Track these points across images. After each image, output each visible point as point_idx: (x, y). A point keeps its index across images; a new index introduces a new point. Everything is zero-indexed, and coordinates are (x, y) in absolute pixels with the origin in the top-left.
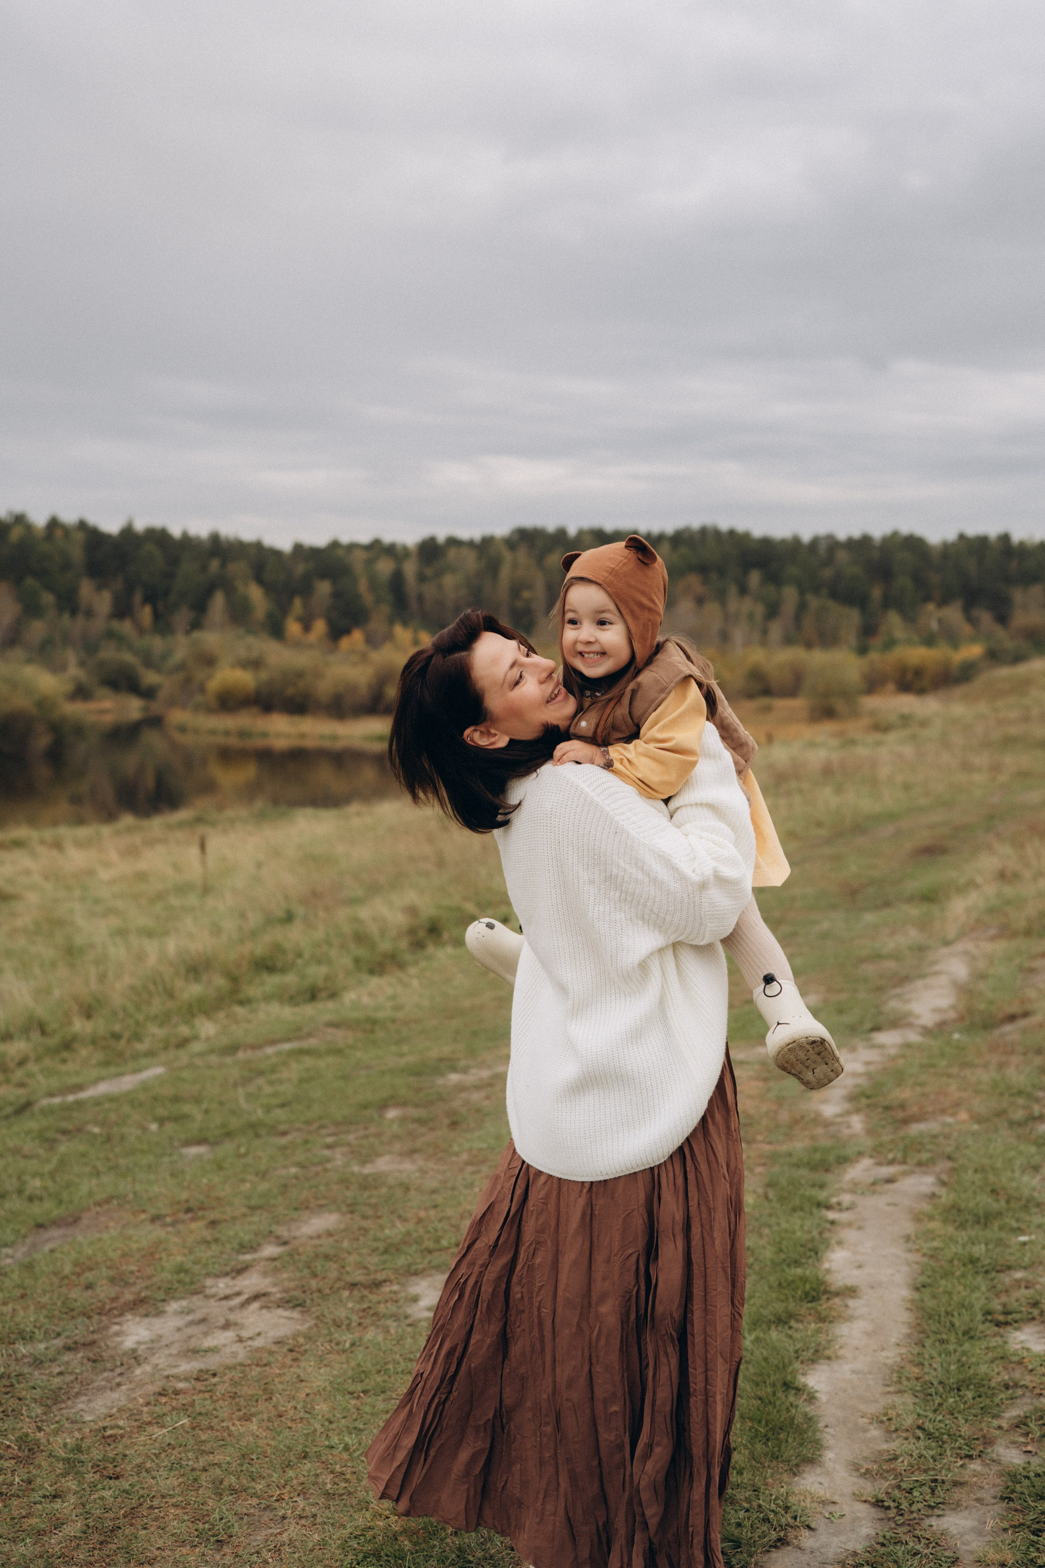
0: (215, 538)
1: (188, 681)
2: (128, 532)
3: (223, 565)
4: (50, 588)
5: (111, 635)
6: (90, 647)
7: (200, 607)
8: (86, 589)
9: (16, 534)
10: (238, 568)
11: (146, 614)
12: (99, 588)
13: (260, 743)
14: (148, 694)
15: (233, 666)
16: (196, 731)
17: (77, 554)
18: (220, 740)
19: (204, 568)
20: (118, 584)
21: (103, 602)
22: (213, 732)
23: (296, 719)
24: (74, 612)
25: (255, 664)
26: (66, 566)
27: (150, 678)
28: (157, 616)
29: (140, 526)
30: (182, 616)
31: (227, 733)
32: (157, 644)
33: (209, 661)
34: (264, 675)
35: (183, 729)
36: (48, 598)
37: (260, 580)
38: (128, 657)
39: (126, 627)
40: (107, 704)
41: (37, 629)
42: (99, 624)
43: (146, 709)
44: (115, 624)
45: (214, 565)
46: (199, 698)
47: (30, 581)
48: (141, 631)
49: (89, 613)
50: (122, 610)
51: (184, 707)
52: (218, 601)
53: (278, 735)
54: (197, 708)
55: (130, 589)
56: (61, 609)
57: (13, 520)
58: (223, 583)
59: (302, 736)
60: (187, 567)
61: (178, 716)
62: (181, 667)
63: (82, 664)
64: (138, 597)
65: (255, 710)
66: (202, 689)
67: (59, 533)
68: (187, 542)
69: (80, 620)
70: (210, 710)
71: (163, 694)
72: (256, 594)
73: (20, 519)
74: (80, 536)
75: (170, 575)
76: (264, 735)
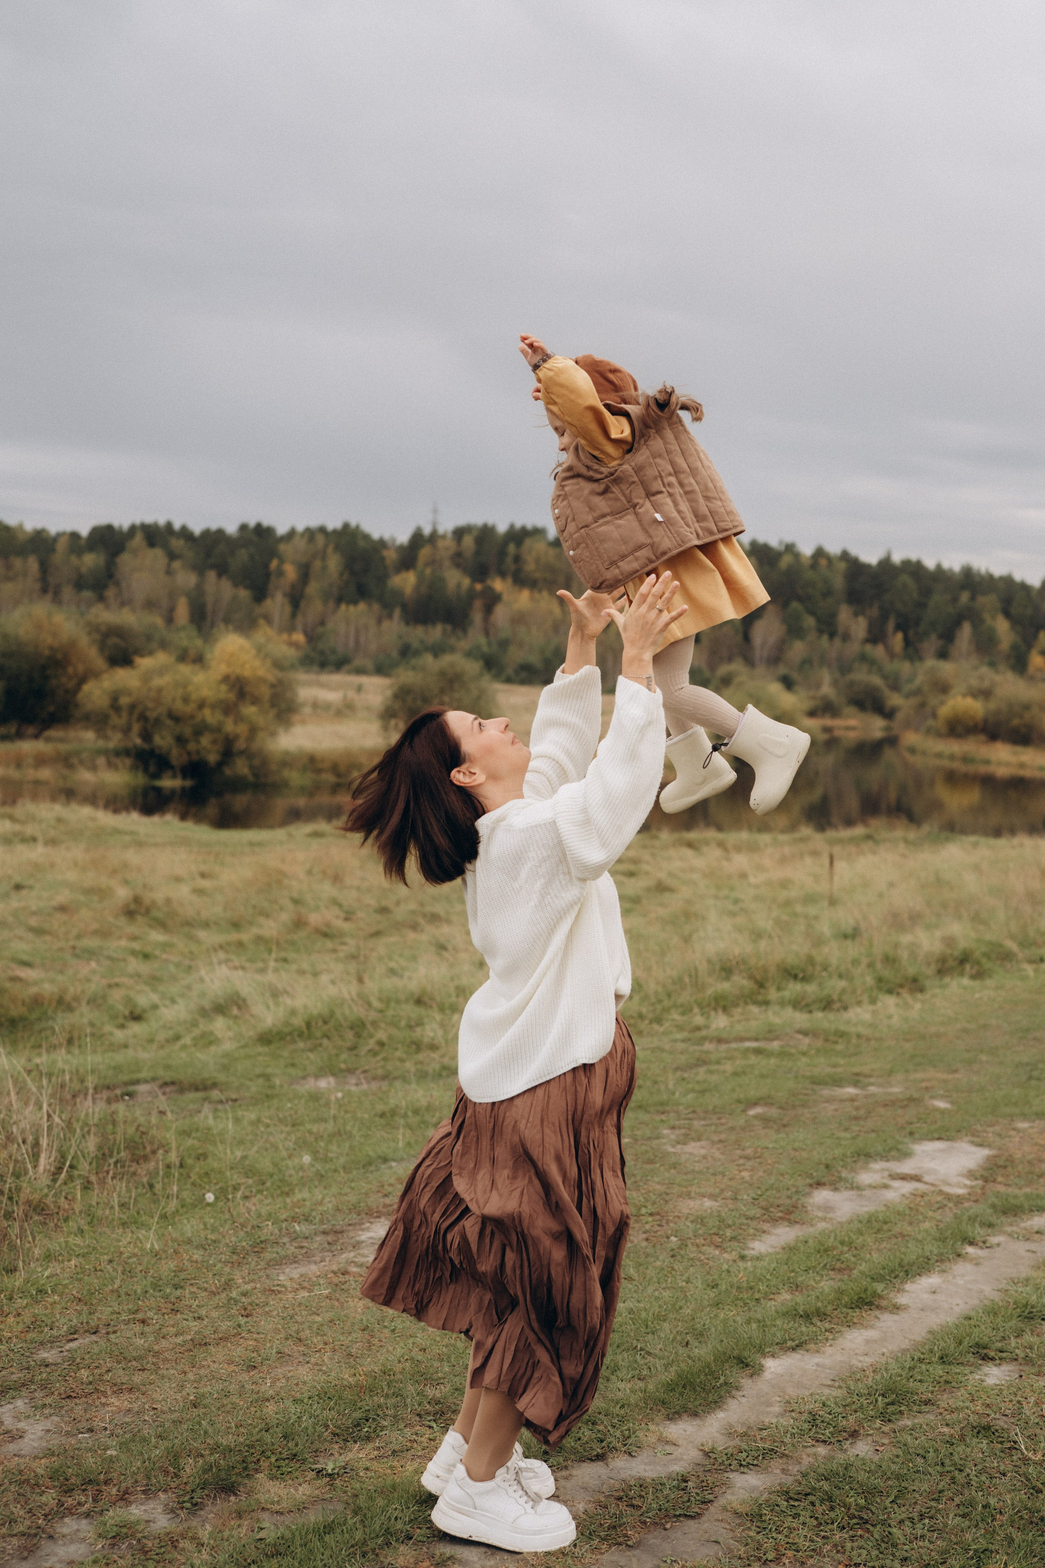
0: (968, 573)
1: (923, 705)
2: (886, 563)
3: (973, 598)
4: (812, 613)
5: (863, 658)
6: (844, 668)
7: (948, 636)
8: (845, 614)
9: (786, 561)
10: (988, 601)
11: (898, 640)
12: (856, 615)
13: (983, 769)
14: (888, 714)
15: (964, 696)
16: (924, 753)
17: (838, 582)
18: (946, 763)
19: (955, 600)
20: (875, 612)
21: (859, 627)
22: (939, 755)
23: (1019, 749)
24: (832, 635)
25: (985, 694)
26: (828, 593)
27: (894, 700)
28: (907, 642)
29: (897, 558)
30: (931, 644)
31: (952, 757)
32: (905, 668)
33: (944, 688)
34: (992, 705)
35: (912, 750)
36: (810, 622)
37: (1007, 614)
38: (877, 680)
39: (878, 652)
40: (852, 722)
41: (798, 649)
42: (854, 648)
43: (888, 729)
44: (868, 648)
45: (965, 597)
46: (931, 722)
47: (795, 605)
48: (892, 655)
49: (846, 637)
50: (876, 636)
51: (917, 730)
52: (966, 630)
53: (999, 764)
54: (929, 731)
55: (884, 617)
56: (821, 632)
57: (783, 548)
58: (971, 615)
59: (1022, 765)
60: (938, 599)
61: (910, 738)
62: (918, 692)
63: (835, 683)
64: (891, 625)
65: (982, 737)
66: (934, 715)
67: (823, 562)
68: (940, 575)
69: (837, 642)
70: (939, 735)
71: (900, 716)
72: (1002, 627)
73: (790, 548)
74: (842, 566)
75: (922, 605)
76: (987, 762)
